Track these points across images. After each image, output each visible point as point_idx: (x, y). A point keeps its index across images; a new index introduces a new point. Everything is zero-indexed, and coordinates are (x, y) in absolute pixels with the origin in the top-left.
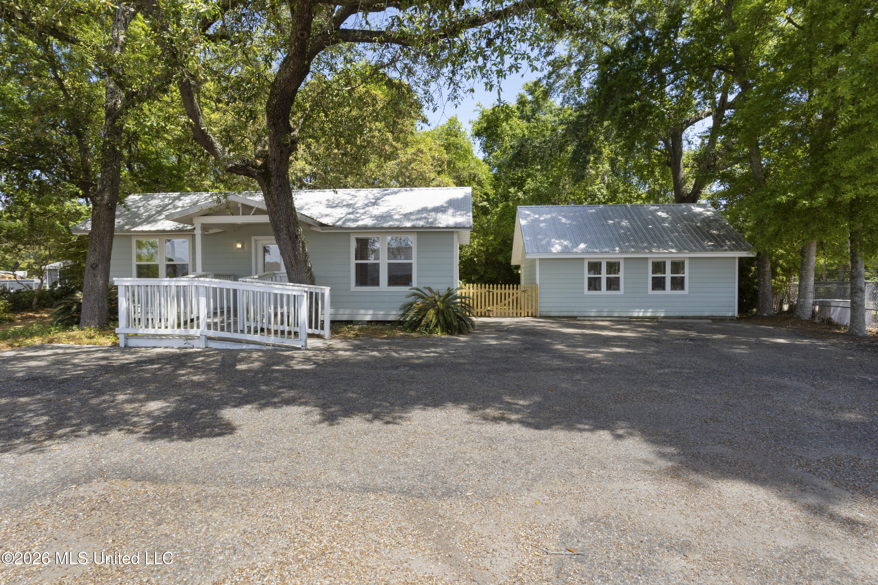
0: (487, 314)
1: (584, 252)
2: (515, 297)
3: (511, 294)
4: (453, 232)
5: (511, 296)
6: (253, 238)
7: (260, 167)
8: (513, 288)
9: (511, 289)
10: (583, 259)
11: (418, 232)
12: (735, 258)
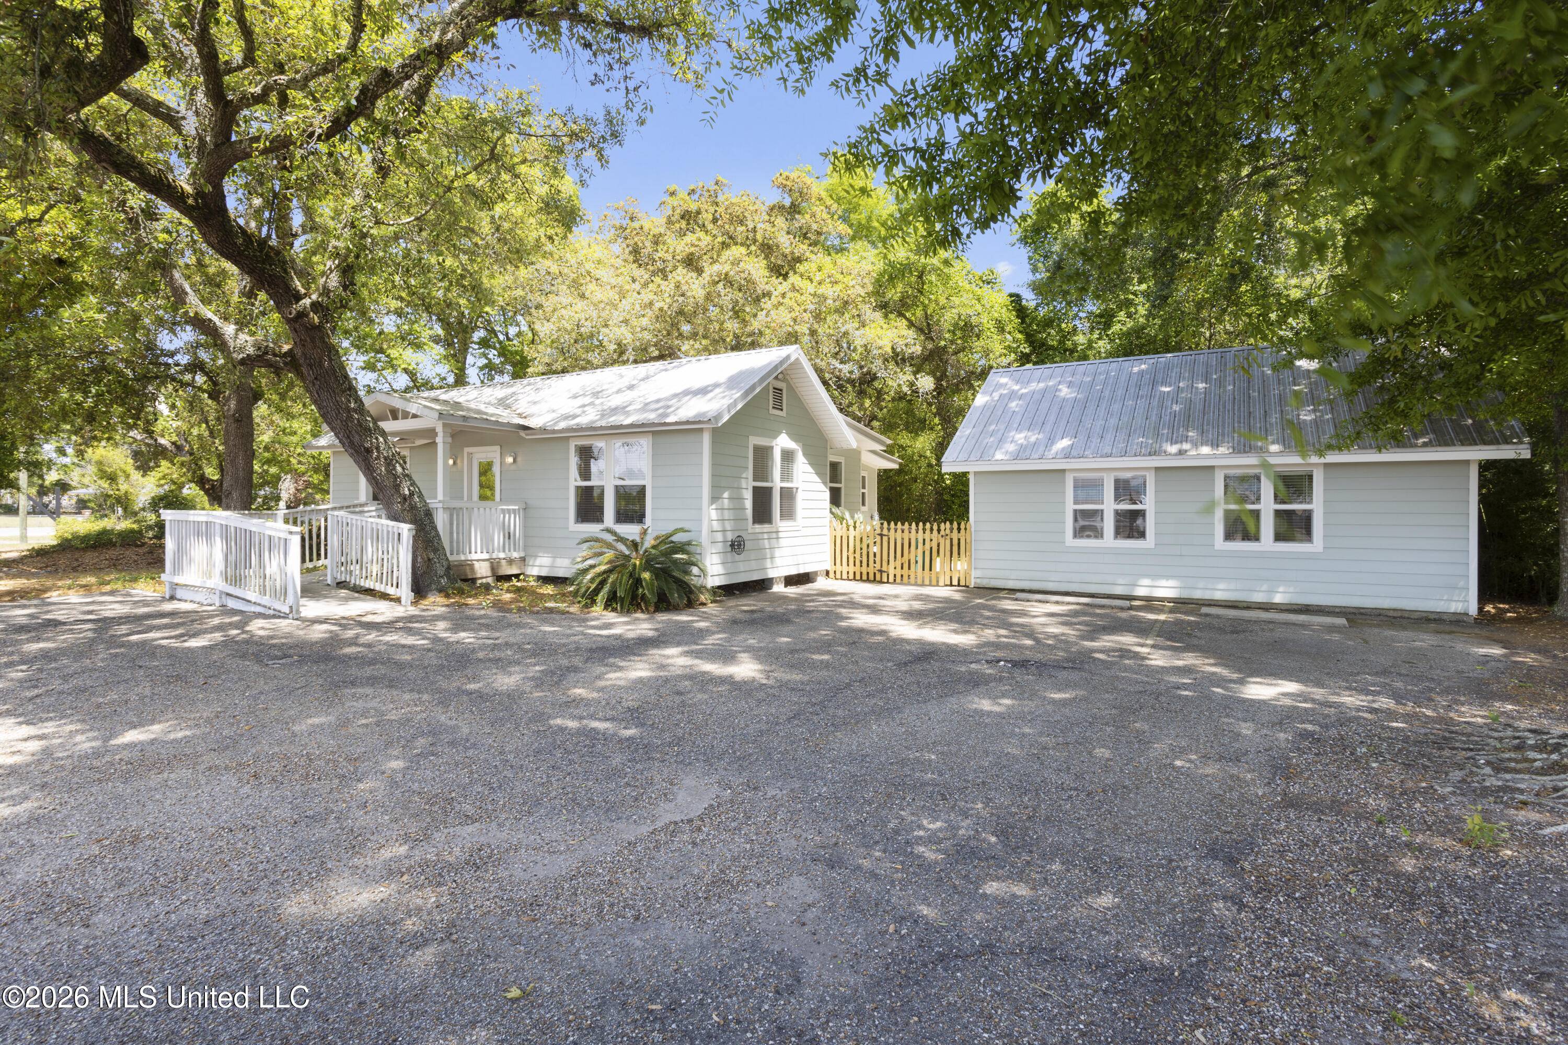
0: (878, 578)
1: (1067, 454)
2: (927, 546)
3: (921, 541)
4: (701, 430)
5: (920, 545)
6: (467, 450)
7: (285, 355)
8: (924, 530)
9: (921, 531)
10: (1064, 471)
11: (654, 433)
12: (1467, 462)
